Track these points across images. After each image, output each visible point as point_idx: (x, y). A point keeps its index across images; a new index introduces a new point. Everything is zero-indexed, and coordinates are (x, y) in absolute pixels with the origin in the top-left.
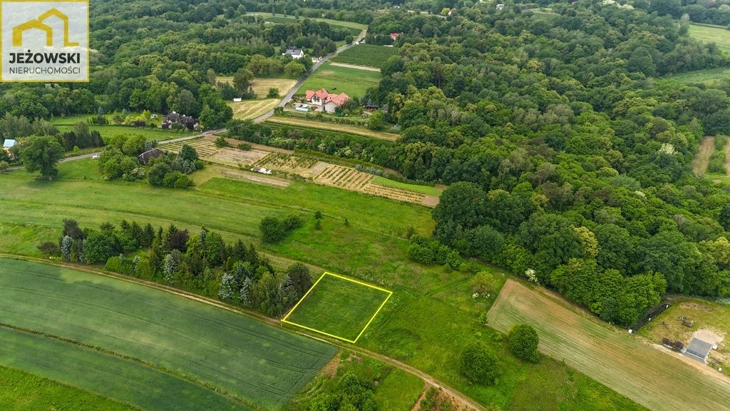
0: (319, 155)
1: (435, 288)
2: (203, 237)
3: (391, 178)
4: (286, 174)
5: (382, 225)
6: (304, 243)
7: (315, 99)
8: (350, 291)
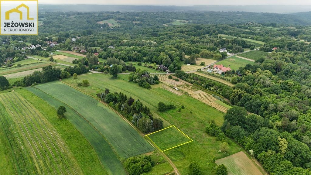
0: (201, 87)
1: (206, 144)
2: (137, 102)
3: (224, 102)
4: (183, 91)
5: (205, 117)
6: (171, 115)
7: (217, 68)
8: (174, 134)
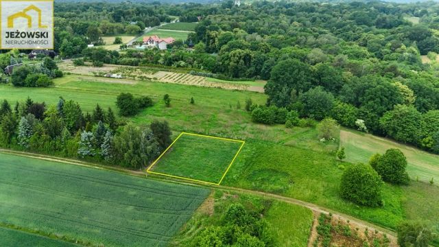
0: (159, 67)
1: (284, 138)
2: (61, 106)
3: (220, 78)
4: (134, 77)
5: (222, 103)
6: (158, 116)
7: (150, 42)
8: (208, 146)
